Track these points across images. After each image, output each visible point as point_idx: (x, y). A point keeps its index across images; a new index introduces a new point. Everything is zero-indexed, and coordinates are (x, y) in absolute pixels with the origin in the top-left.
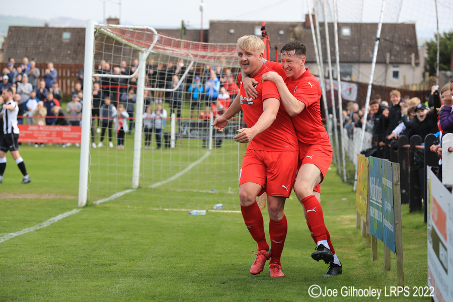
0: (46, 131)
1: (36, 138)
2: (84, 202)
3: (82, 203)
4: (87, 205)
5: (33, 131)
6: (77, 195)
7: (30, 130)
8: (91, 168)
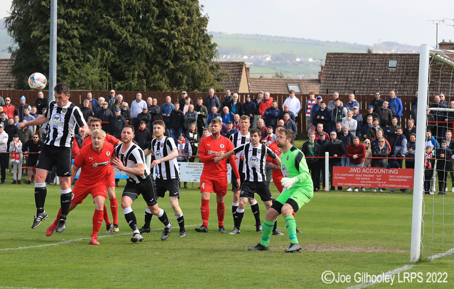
0: (370, 174)
1: (359, 182)
2: (418, 257)
3: (414, 258)
4: (420, 261)
5: (354, 173)
6: (409, 249)
7: (352, 173)
8: (425, 217)
